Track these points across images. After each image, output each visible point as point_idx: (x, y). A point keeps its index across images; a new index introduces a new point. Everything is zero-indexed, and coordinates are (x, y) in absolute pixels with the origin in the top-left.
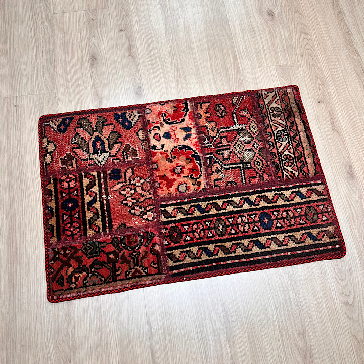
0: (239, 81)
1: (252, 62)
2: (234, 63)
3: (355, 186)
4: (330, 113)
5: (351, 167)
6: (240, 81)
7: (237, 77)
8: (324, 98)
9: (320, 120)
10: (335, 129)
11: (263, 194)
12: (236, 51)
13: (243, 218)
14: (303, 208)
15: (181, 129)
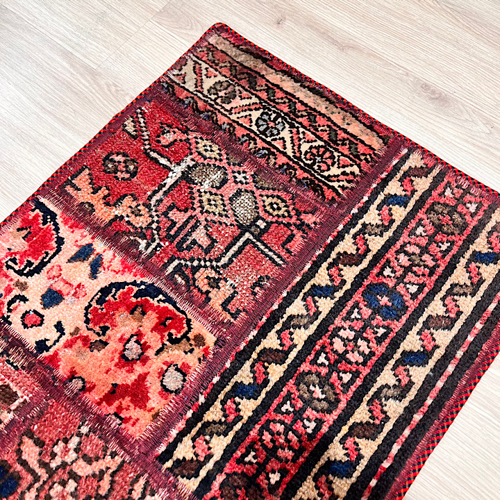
0: (110, 91)
1: (105, 41)
2: (72, 66)
3: (462, 112)
4: (311, 27)
5: (426, 87)
6: (113, 89)
7: (99, 85)
8: (280, 11)
9: (308, 51)
10: (344, 46)
11: (333, 255)
12: (60, 42)
13: (342, 333)
14: (421, 220)
15: (69, 261)
